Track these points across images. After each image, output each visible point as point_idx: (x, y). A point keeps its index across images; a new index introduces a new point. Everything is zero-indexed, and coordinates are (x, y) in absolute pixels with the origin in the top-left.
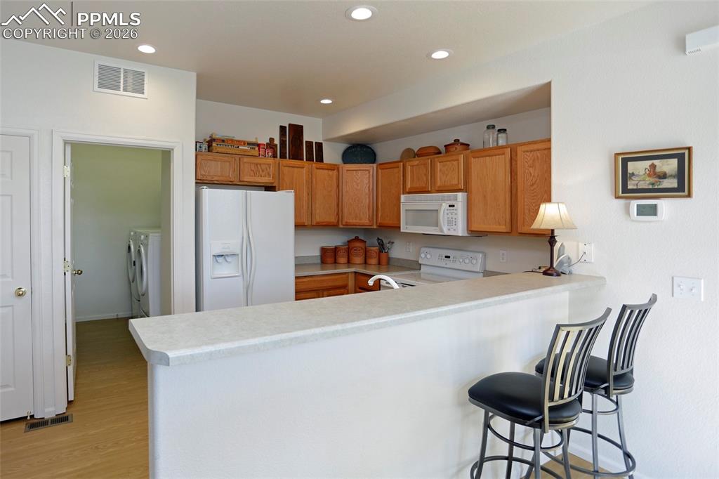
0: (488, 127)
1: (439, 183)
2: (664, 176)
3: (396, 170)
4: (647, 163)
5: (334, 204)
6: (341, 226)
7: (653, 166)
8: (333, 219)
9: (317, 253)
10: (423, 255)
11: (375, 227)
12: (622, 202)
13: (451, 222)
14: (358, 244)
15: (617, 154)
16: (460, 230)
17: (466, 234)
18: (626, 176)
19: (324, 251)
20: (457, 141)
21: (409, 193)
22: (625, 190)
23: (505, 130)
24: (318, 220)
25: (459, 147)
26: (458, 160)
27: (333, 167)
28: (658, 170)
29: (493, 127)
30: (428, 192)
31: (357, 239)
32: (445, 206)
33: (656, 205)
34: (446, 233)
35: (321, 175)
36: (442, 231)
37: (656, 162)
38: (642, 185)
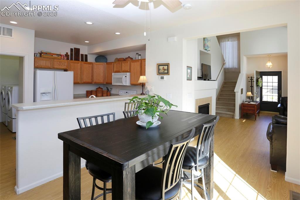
0: (137, 54)
1: (123, 70)
2: (165, 70)
3: (111, 65)
4: (163, 66)
5: (91, 76)
6: (93, 83)
7: (163, 67)
8: (90, 81)
9: (85, 93)
10: (120, 92)
11: (105, 83)
12: (158, 76)
13: (126, 81)
14: (100, 89)
15: (157, 64)
16: (128, 83)
17: (130, 85)
18: (159, 69)
19: (87, 92)
20: (129, 57)
21: (115, 72)
22: (159, 73)
23: (140, 55)
24: (84, 81)
25: (129, 59)
26: (128, 63)
27: (91, 63)
28: (164, 68)
29: (138, 54)
30: (120, 72)
31: (99, 88)
32: (124, 77)
33: (163, 77)
34: (124, 85)
35: (86, 66)
36: (123, 84)
37: (164, 66)
38: (162, 72)
